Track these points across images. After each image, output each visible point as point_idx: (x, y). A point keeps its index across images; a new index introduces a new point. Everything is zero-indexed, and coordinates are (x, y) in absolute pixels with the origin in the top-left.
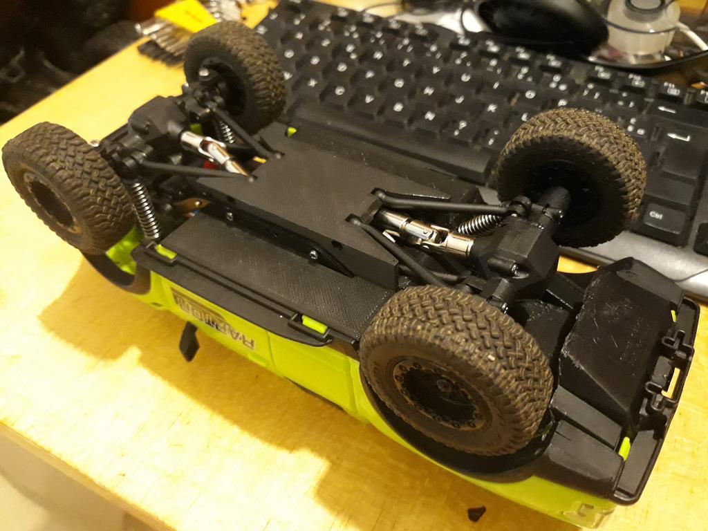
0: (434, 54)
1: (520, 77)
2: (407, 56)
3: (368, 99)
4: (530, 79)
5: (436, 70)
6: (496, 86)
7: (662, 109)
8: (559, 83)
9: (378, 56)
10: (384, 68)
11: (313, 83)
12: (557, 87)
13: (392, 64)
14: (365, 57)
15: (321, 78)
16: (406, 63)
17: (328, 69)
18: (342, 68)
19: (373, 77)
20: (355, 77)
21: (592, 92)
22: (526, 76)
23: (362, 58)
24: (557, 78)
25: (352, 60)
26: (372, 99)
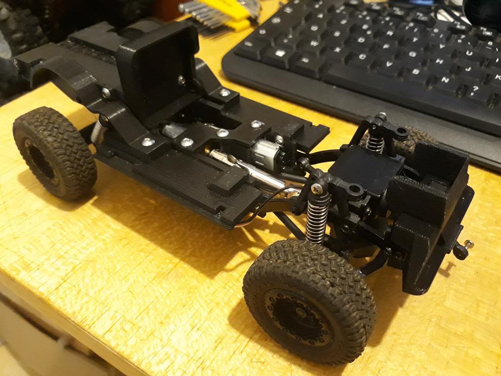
0: (438, 34)
2: (415, 35)
3: (388, 64)
5: (442, 46)
9: (390, 33)
10: (397, 42)
11: (338, 50)
13: (402, 41)
14: (379, 33)
15: (343, 46)
16: (415, 40)
17: (349, 41)
18: (361, 40)
19: (389, 48)
20: (372, 48)
23: (376, 34)
25: (368, 35)
26: (391, 64)
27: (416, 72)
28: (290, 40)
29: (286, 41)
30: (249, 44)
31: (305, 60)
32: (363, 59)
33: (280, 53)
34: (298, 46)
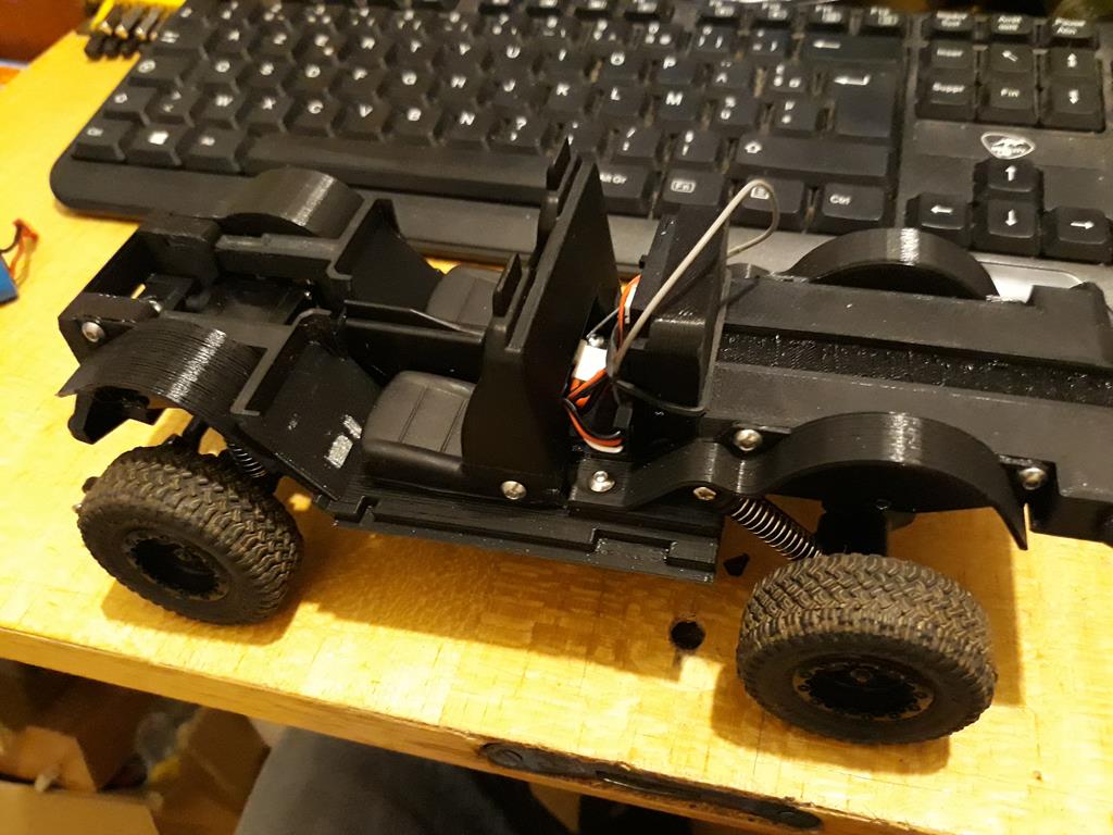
0: (457, 26)
1: (597, 36)
2: (415, 36)
3: (364, 112)
4: (613, 38)
5: (464, 49)
6: (562, 55)
7: (819, 44)
8: (658, 35)
9: (369, 43)
10: (381, 61)
11: (269, 104)
12: (657, 40)
13: (393, 53)
14: (348, 49)
15: (281, 93)
16: (415, 46)
17: (290, 78)
18: (313, 72)
19: (366, 77)
20: (336, 82)
21: (711, 39)
22: (606, 33)
23: (342, 53)
24: (653, 28)
25: (327, 57)
26: (370, 110)
27: (414, 115)
28: (176, 103)
29: (168, 109)
30: (96, 132)
31: (208, 141)
32: (319, 111)
33: (158, 138)
34: (192, 114)
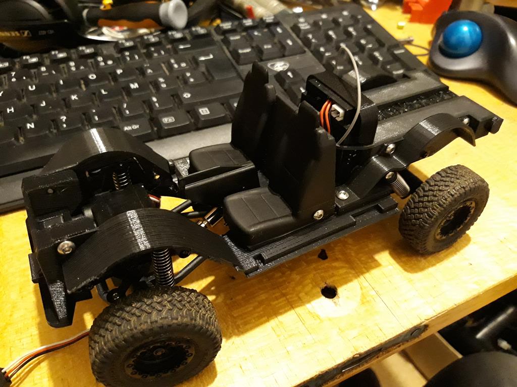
1: (73, 69)
4: (82, 68)
6: (61, 82)
7: (182, 47)
8: (105, 61)
12: (106, 63)
21: (132, 57)
22: (77, 67)
24: (100, 59)
